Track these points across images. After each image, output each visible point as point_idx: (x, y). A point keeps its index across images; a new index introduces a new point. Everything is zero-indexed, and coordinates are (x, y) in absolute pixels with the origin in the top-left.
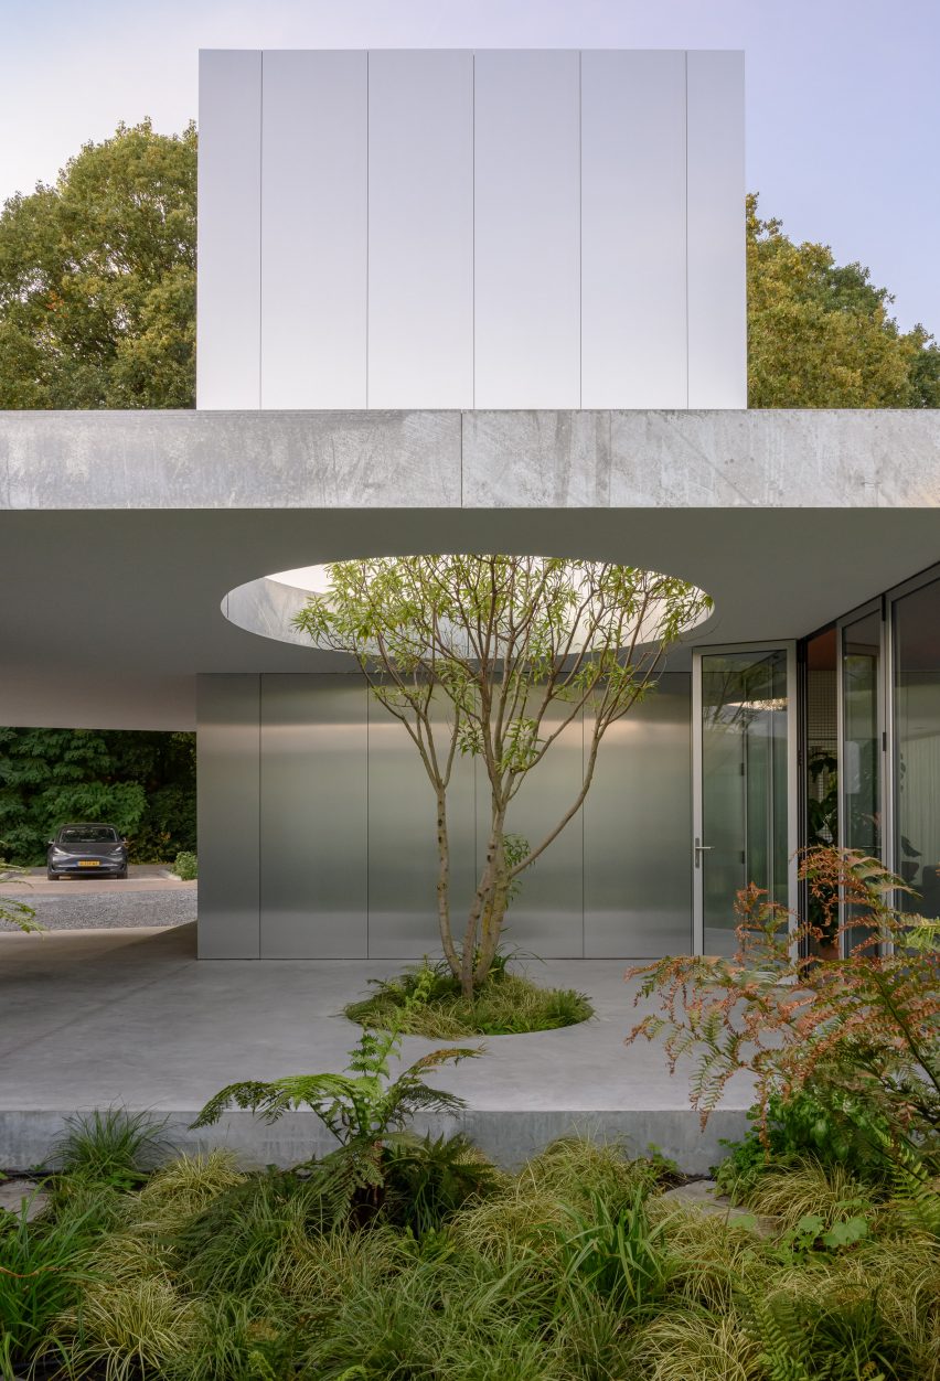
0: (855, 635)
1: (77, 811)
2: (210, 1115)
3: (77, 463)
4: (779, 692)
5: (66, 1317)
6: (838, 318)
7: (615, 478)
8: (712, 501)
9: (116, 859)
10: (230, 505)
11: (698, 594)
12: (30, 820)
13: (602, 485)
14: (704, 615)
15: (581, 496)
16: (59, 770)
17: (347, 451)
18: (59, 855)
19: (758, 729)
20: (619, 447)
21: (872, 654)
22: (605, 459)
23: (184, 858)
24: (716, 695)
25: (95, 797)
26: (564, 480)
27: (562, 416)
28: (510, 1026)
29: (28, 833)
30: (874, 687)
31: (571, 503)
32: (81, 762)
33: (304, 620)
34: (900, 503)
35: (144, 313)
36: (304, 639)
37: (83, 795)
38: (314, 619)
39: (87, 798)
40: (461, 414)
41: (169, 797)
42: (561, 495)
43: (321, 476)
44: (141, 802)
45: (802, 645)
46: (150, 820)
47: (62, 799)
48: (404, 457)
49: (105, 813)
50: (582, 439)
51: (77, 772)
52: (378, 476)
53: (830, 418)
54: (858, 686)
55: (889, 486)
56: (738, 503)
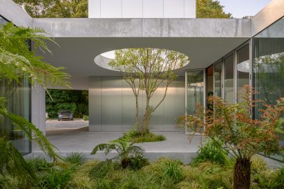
0: (217, 67)
1: (63, 108)
2: (94, 153)
3: (68, 28)
4: (202, 81)
5: (69, 182)
6: (213, 10)
7: (172, 31)
8: (190, 36)
9: (71, 117)
10: (98, 36)
11: (187, 58)
12: (54, 110)
13: (169, 33)
14: (188, 62)
15: (165, 35)
16: (60, 100)
17: (120, 26)
18: (60, 116)
19: (198, 90)
20: (172, 26)
21: (220, 71)
22: (170, 28)
23: (84, 117)
24: (190, 82)
25: (66, 105)
26: (162, 32)
27: (161, 19)
28: (150, 141)
29: (53, 112)
30: (220, 79)
31: (163, 36)
32: (64, 98)
33: (110, 64)
34: (226, 36)
35: (76, 9)
36: (110, 68)
37: (64, 105)
38: (112, 63)
39: (65, 106)
40: (142, 19)
41: (81, 105)
42: (161, 35)
43: (115, 31)
44: (76, 107)
45: (207, 69)
46: (77, 110)
47: (60, 106)
48: (131, 27)
49: (69, 108)
50: (165, 24)
51: (63, 100)
52: (126, 31)
53: (213, 20)
54: (217, 80)
55: (224, 33)
56: (195, 36)
